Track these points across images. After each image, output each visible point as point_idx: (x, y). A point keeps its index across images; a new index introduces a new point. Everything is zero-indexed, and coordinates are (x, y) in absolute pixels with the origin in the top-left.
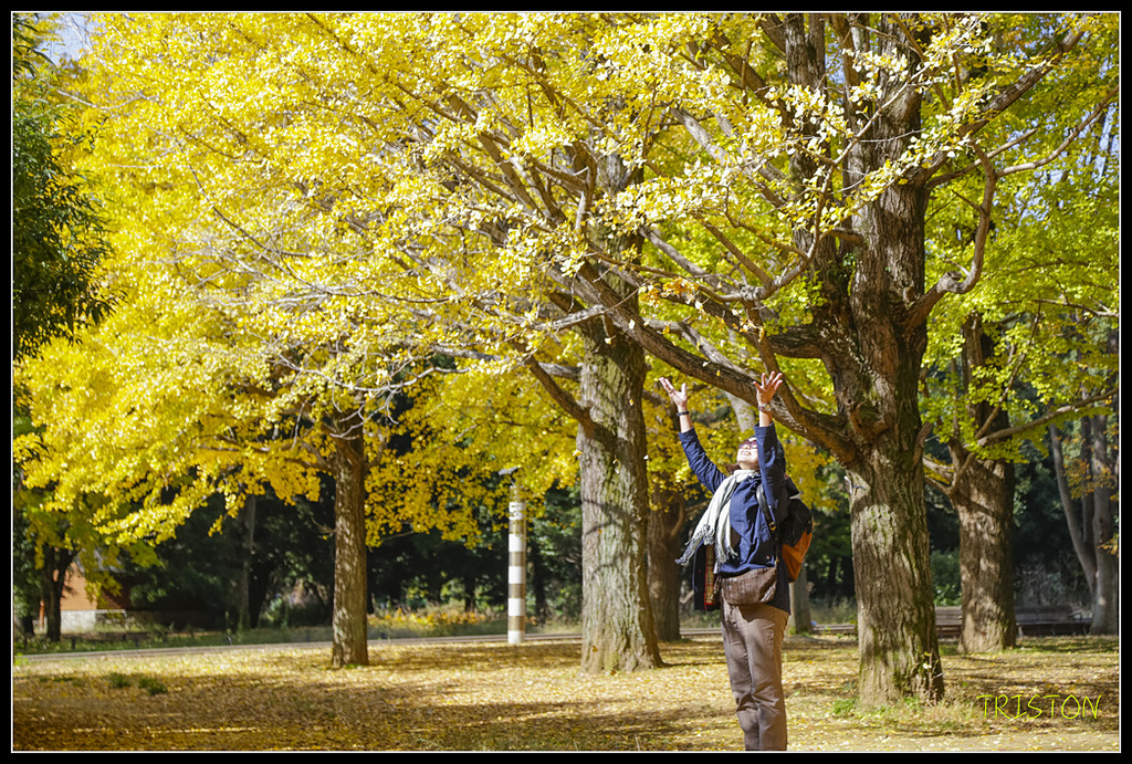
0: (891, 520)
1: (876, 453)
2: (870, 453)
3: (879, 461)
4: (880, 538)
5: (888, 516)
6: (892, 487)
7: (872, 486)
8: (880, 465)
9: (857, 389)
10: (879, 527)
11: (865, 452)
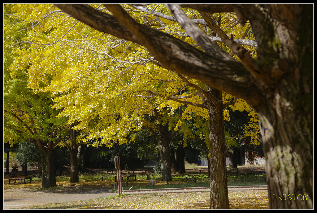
0: (293, 159)
1: (278, 97)
2: (273, 97)
3: (280, 104)
4: (284, 178)
5: (290, 156)
6: (293, 129)
7: (275, 128)
8: (282, 108)
9: (262, 38)
10: (283, 166)
11: (268, 96)
